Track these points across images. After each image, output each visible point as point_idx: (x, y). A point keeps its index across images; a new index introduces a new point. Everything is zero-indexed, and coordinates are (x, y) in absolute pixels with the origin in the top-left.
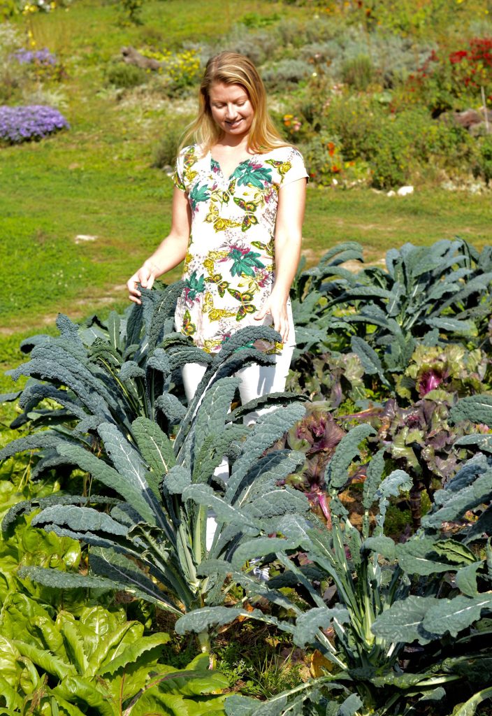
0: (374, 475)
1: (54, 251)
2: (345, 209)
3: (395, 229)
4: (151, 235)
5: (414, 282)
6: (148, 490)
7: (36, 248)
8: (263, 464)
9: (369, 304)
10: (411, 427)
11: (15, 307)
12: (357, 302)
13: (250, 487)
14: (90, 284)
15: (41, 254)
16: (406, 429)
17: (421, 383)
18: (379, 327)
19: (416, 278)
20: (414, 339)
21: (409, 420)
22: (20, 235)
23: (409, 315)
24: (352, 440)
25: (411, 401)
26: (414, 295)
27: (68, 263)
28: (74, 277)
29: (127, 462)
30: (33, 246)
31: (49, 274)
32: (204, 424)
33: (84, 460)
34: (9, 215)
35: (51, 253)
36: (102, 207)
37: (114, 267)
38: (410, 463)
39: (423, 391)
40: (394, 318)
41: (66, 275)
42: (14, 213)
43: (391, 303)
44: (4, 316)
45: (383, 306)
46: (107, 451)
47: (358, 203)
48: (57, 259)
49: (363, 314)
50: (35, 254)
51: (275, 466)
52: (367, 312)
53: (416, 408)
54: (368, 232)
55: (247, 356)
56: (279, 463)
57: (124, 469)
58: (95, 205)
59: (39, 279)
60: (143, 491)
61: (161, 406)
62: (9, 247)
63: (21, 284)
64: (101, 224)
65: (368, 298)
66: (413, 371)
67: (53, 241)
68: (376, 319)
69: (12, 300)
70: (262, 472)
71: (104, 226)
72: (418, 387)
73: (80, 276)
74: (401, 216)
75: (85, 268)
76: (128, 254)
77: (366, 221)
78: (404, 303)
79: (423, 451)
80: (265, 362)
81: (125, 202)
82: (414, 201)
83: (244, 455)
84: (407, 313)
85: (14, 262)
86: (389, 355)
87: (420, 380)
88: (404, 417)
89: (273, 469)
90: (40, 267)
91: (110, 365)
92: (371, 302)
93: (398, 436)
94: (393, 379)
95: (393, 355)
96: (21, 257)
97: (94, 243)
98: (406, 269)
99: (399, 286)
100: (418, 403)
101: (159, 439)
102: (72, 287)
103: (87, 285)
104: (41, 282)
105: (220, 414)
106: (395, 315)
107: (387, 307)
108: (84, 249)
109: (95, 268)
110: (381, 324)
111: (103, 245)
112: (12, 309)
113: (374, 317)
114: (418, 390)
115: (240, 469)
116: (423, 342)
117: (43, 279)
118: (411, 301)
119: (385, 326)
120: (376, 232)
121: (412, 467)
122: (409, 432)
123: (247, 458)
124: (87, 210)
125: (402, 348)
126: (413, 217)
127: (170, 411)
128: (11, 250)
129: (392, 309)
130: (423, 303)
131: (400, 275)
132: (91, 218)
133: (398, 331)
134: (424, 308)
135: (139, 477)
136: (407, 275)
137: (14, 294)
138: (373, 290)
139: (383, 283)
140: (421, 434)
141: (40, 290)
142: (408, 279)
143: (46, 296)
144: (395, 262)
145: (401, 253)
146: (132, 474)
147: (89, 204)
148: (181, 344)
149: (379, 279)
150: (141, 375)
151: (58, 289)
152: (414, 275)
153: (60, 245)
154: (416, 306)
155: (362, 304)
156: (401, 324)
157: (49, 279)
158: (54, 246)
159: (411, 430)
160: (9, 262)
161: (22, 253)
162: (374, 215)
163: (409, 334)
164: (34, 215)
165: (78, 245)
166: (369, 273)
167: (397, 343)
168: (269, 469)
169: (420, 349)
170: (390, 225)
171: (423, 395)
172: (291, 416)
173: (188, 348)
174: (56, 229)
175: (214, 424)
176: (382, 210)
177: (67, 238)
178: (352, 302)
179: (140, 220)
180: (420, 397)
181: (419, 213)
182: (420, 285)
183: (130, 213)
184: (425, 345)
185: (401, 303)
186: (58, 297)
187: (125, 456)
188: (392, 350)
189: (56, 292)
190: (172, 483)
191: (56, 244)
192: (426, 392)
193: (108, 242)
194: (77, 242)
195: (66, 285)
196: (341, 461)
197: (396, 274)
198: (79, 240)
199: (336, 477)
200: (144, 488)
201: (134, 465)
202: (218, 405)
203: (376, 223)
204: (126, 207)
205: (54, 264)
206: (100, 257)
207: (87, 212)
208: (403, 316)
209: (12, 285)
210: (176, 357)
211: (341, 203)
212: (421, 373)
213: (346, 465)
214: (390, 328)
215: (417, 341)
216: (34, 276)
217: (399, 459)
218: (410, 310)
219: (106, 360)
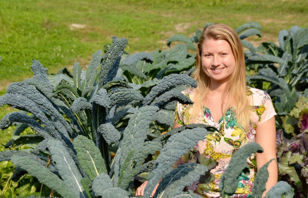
0: (260, 184)
1: (56, 34)
2: (252, 9)
3: (287, 22)
4: (121, 26)
5: (298, 52)
6: (84, 192)
7: (44, 32)
8: (174, 174)
9: (265, 68)
10: (293, 152)
11: (26, 70)
12: (257, 66)
13: (164, 192)
14: (78, 56)
15: (47, 36)
16: (290, 153)
17: (302, 121)
18: (272, 84)
19: (299, 49)
20: (298, 93)
21: (292, 147)
22: (33, 23)
23: (294, 75)
24: (242, 155)
25: (294, 134)
26: (298, 61)
27: (65, 41)
28: (68, 51)
29: (69, 170)
30: (42, 31)
31: (51, 49)
32: (128, 141)
33: (32, 168)
34: (27, 10)
35: (53, 35)
36: (90, 7)
37: (95, 45)
38: (292, 179)
39: (303, 127)
40: (283, 77)
41: (63, 50)
42: (31, 9)
43: (281, 67)
44: (19, 75)
45: (275, 69)
46: (53, 161)
47: (262, 6)
48: (58, 39)
49: (260, 74)
50: (43, 36)
51: (184, 176)
52: (263, 73)
53: (298, 139)
54: (268, 25)
55: (171, 96)
56: (187, 173)
57: (66, 176)
58: (85, 5)
59: (45, 51)
60: (81, 193)
61: (102, 132)
62: (25, 30)
63: (32, 54)
64: (88, 17)
65: (264, 63)
66: (296, 113)
67: (55, 27)
68: (270, 78)
69: (25, 64)
70: (174, 180)
71: (90, 19)
72: (299, 124)
73: (72, 50)
74: (291, 13)
75: (76, 45)
76: (106, 37)
77: (266, 17)
78: (290, 67)
79: (303, 170)
80: (185, 101)
81: (106, 4)
82: (301, 4)
83: (158, 166)
84: (293, 74)
85: (29, 40)
86: (279, 104)
87: (301, 119)
88: (289, 144)
89: (182, 178)
90: (46, 44)
91: (68, 99)
92: (267, 65)
93: (283, 158)
94: (281, 120)
95: (281, 103)
96: (33, 37)
97: (84, 29)
98: (294, 43)
99: (287, 55)
100: (299, 135)
101: (93, 153)
102: (66, 57)
103: (76, 57)
104: (46, 53)
105: (141, 134)
106: (284, 75)
107: (278, 70)
108: (76, 34)
109: (83, 46)
110: (274, 82)
111: (89, 31)
112: (24, 70)
113: (268, 77)
114: (299, 126)
115: (155, 177)
116: (304, 95)
117: (47, 52)
118: (296, 66)
119: (276, 83)
120: (273, 24)
121: (293, 182)
122: (292, 155)
123: (160, 168)
124: (80, 8)
125: (288, 98)
126: (300, 14)
127: (108, 136)
128: (27, 32)
129: (282, 72)
130: (305, 67)
131: (288, 47)
132: (82, 14)
133: (286, 87)
134: (306, 71)
135: (77, 182)
136: (294, 47)
137: (27, 61)
138: (268, 57)
139: (276, 52)
140: (301, 157)
141: (44, 58)
142: (294, 50)
143: (48, 63)
144: (285, 38)
145: (289, 32)
146: (71, 180)
147: (82, 4)
148: (121, 86)
149: (272, 49)
150: (88, 108)
151: (57, 59)
152: (298, 47)
153: (60, 30)
154: (299, 69)
155: (260, 68)
156: (288, 82)
157: (51, 52)
158: (56, 30)
159: (293, 154)
160: (25, 40)
161: (34, 34)
162: (272, 13)
163: (294, 89)
164: (44, 11)
165: (72, 31)
166: (265, 45)
167: (284, 95)
168: (179, 178)
169: (301, 99)
170: (283, 20)
171: (303, 130)
172: (195, 136)
173: (126, 89)
174: (58, 20)
175: (136, 141)
176: (278, 10)
177: (65, 26)
178: (253, 66)
179: (115, 16)
180: (301, 131)
181: (304, 11)
182: (303, 55)
183: (108, 11)
184: (305, 96)
185: (288, 67)
186: (56, 64)
187: (67, 165)
188: (281, 100)
189: (55, 60)
190: (97, 187)
191: (58, 29)
192: (305, 128)
193: (92, 29)
194: (72, 29)
195: (62, 56)
196: (233, 171)
197: (285, 47)
198: (73, 27)
199: (228, 185)
200: (81, 191)
201: (74, 172)
202: (139, 127)
203: (273, 18)
204: (106, 7)
205: (55, 42)
206: (87, 39)
207: (80, 9)
208: (289, 76)
209: (26, 55)
210: (116, 95)
211: (249, 5)
212: (302, 114)
213: (237, 175)
214: (280, 84)
215: (299, 94)
216: (41, 50)
217: (284, 176)
218: (295, 71)
219: (65, 96)
